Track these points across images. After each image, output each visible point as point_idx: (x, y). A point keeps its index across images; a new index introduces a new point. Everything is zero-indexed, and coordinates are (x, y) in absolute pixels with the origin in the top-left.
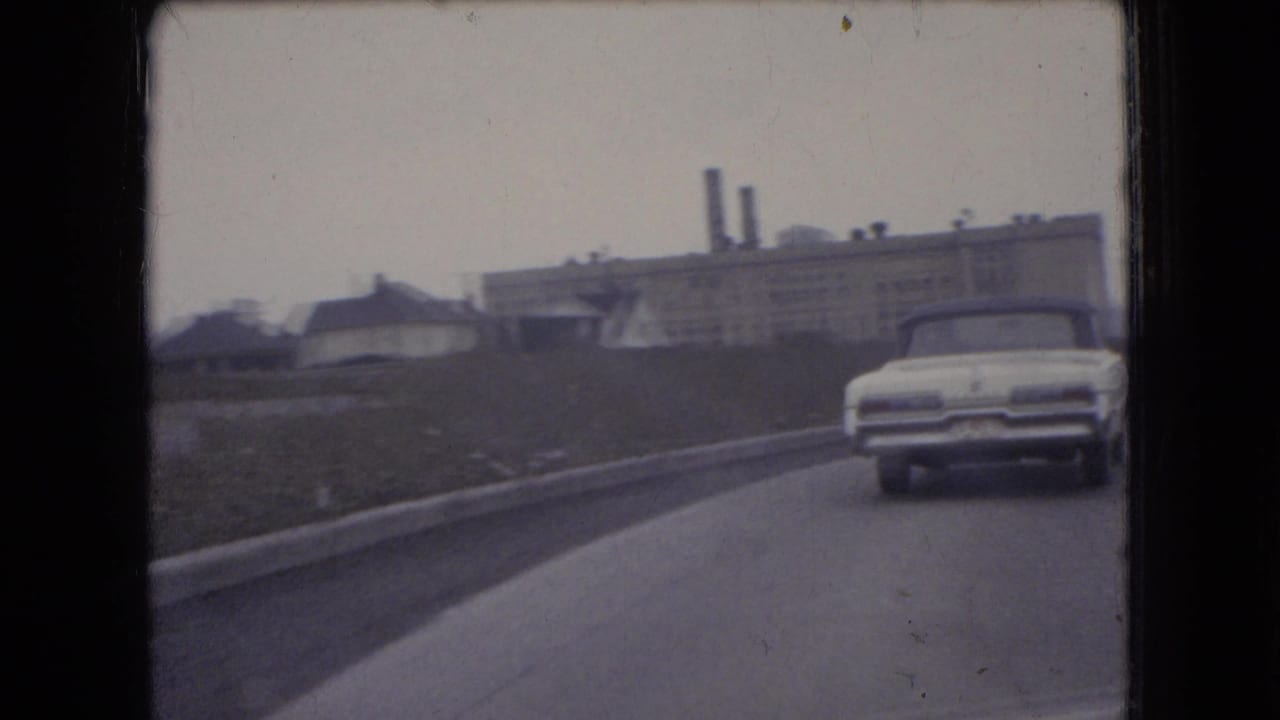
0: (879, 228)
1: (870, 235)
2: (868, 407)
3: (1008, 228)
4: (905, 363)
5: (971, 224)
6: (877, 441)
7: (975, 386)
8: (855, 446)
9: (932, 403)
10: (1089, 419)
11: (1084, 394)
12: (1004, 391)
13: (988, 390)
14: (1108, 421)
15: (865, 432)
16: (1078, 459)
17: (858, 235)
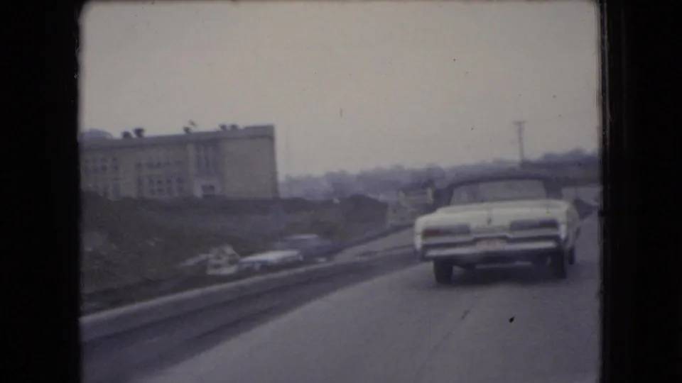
0: (139, 132)
1: (134, 135)
2: (429, 233)
3: (218, 132)
4: (448, 208)
5: (194, 130)
6: (433, 253)
7: (489, 221)
8: (422, 257)
9: (464, 230)
10: (556, 238)
11: (553, 224)
12: (506, 222)
13: (496, 223)
14: (566, 240)
15: (427, 247)
16: (549, 260)
17: (126, 135)
